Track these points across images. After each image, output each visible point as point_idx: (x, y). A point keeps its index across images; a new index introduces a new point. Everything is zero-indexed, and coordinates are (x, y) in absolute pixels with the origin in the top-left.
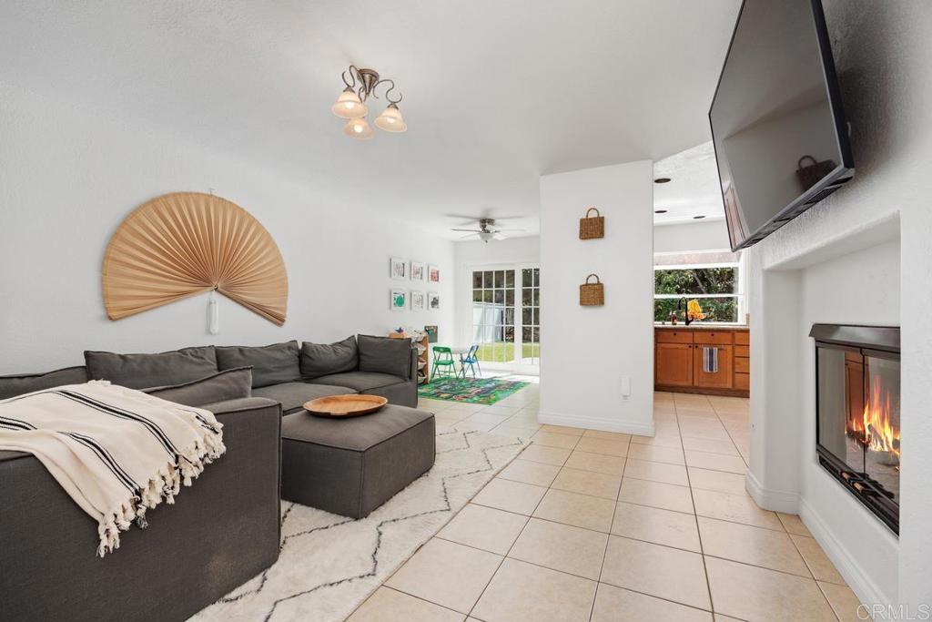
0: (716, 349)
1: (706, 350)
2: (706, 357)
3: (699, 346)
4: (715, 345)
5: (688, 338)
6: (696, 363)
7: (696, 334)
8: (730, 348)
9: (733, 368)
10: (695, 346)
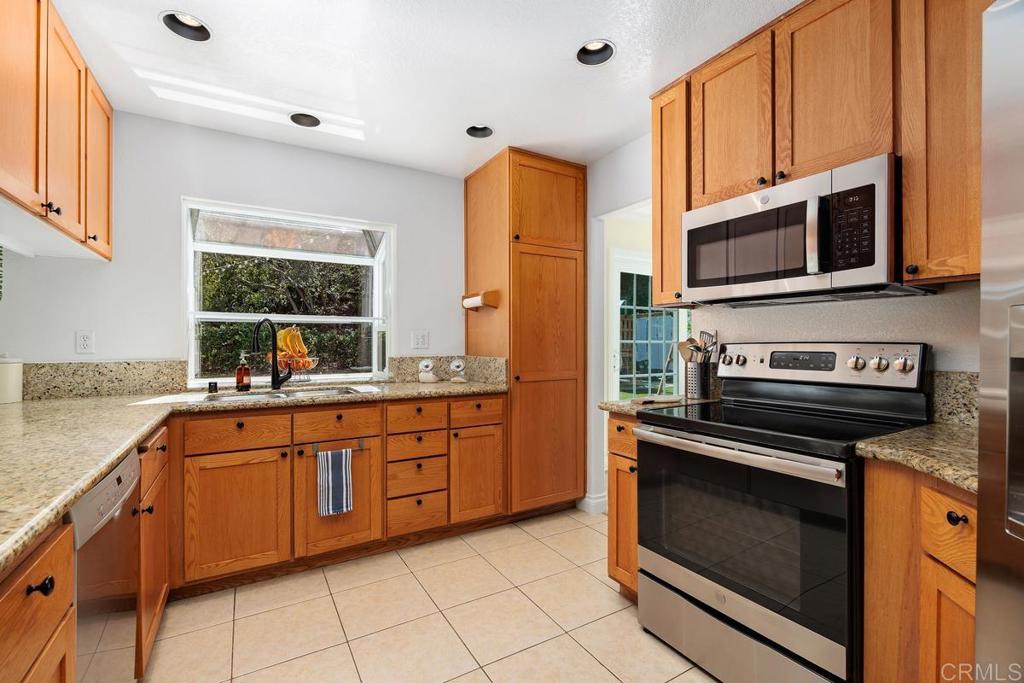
0: (347, 453)
1: (325, 457)
2: (325, 478)
3: (309, 450)
4: (343, 441)
5: (276, 431)
6: (300, 496)
7: (301, 418)
8: (375, 443)
9: (385, 490)
10: (295, 451)
